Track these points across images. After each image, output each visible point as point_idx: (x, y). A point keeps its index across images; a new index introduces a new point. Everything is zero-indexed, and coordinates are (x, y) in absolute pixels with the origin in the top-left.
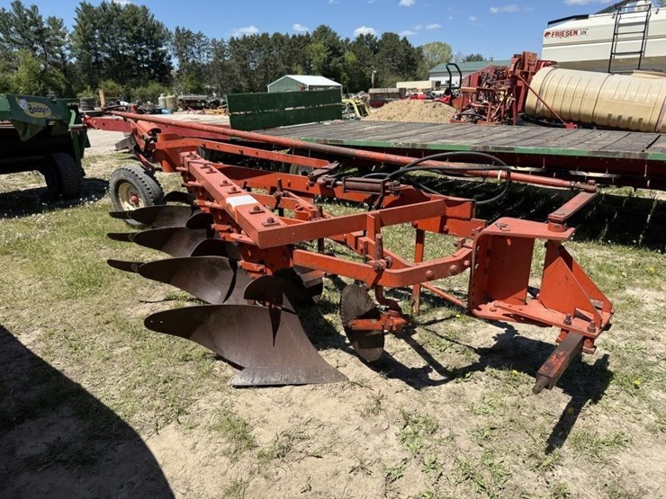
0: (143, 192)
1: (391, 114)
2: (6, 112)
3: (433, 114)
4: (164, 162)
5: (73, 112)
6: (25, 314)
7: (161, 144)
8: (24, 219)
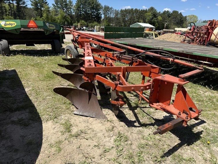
0: (73, 54)
2: (42, 26)
4: (80, 45)
7: (80, 40)
8: (42, 58)
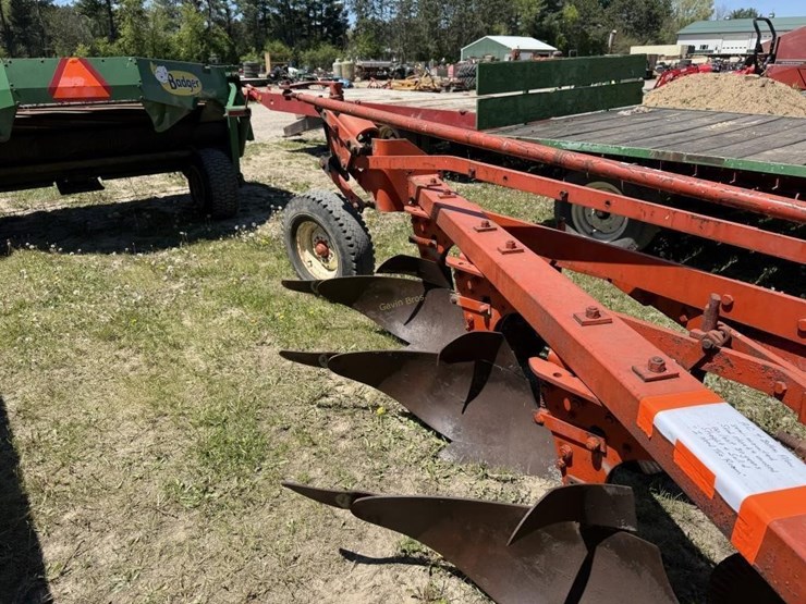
0: (339, 243)
1: (687, 94)
2: (134, 86)
3: (762, 97)
4: (381, 193)
5: (232, 85)
7: (379, 159)
8: (152, 258)
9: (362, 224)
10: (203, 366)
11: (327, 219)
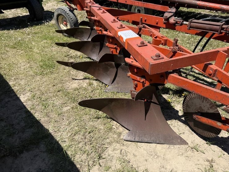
0: (69, 20)
4: (78, 5)
6: (22, 82)
8: (21, 30)
9: (75, 15)
10: (39, 52)
11: (65, 14)
